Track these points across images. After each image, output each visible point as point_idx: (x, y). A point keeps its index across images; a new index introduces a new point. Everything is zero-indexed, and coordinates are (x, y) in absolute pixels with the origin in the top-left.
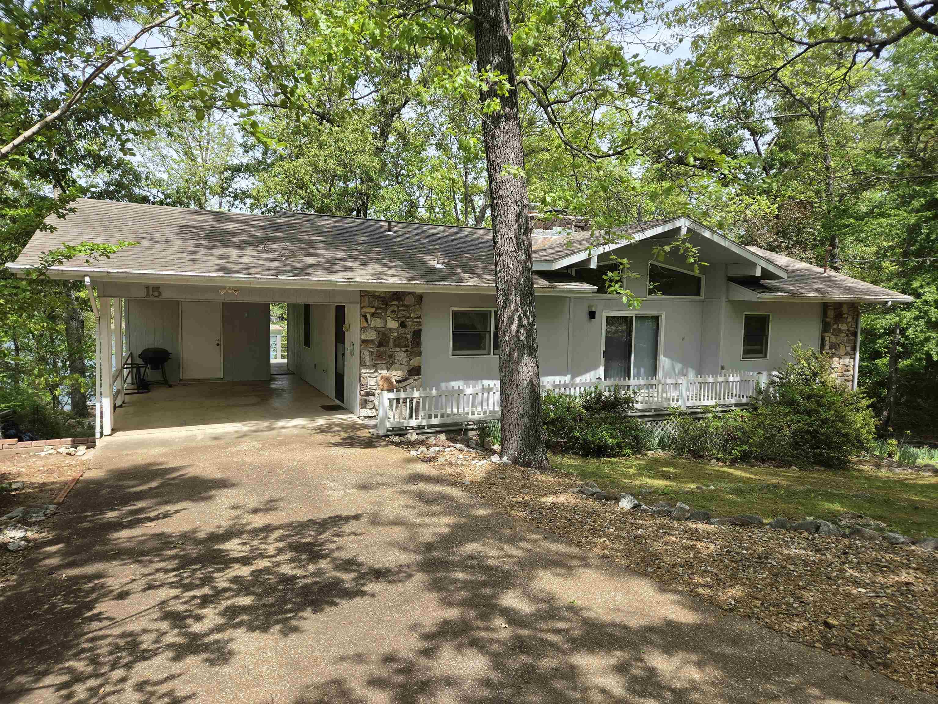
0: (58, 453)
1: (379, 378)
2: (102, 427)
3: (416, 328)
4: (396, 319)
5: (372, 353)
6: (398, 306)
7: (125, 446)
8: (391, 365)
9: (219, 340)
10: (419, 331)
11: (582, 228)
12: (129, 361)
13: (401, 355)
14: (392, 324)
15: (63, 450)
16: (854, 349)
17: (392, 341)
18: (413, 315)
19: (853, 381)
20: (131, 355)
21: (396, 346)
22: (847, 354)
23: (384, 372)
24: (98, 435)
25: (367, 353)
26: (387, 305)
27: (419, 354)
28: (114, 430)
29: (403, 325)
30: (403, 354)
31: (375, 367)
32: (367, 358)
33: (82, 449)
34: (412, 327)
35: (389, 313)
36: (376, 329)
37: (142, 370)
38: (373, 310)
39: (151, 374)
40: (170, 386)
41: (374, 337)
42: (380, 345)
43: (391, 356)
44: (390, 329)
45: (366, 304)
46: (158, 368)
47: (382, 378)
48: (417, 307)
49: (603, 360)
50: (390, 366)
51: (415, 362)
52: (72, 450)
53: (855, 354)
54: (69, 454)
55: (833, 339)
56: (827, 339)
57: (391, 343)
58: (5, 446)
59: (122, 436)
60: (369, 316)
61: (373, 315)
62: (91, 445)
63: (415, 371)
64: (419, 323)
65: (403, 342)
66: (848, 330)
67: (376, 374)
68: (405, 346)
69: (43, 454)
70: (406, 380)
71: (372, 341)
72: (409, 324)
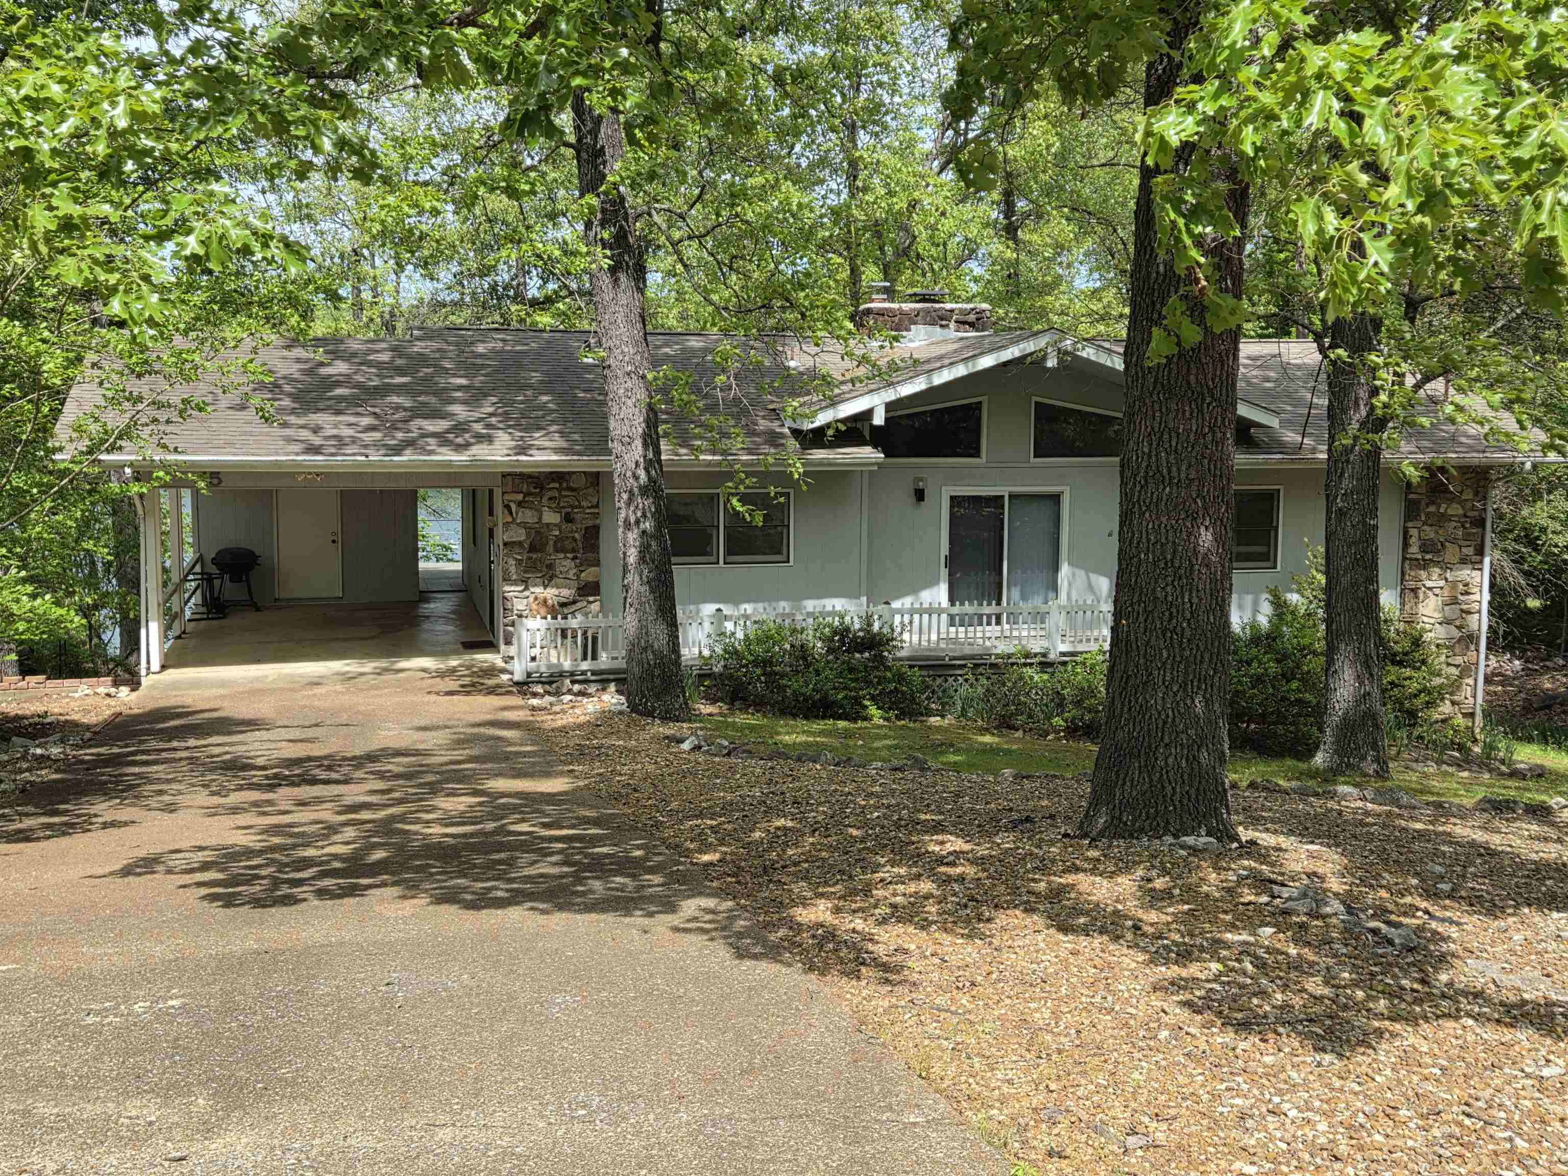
0: (96, 694)
1: (531, 599)
2: (148, 662)
3: (590, 523)
4: (558, 509)
5: (519, 562)
6: (559, 490)
7: (175, 685)
8: (551, 579)
9: (336, 534)
10: (596, 528)
11: (972, 325)
12: (198, 569)
13: (565, 565)
14: (551, 517)
15: (102, 690)
16: (1480, 552)
17: (551, 543)
18: (584, 504)
19: (1479, 612)
20: (200, 559)
21: (557, 551)
22: (1464, 561)
23: (538, 590)
24: (143, 672)
25: (512, 562)
26: (542, 488)
27: (597, 563)
28: (164, 667)
29: (568, 519)
30: (568, 563)
31: (525, 583)
32: (513, 569)
33: (124, 690)
34: (583, 520)
35: (544, 500)
36: (524, 525)
37: (217, 583)
38: (520, 497)
39: (230, 590)
40: (258, 610)
41: (523, 538)
42: (533, 549)
43: (550, 567)
44: (548, 525)
45: (509, 488)
46: (240, 581)
47: (536, 599)
48: (591, 490)
49: (944, 572)
50: (548, 579)
51: (589, 574)
52: (113, 690)
53: (1481, 562)
54: (108, 695)
55: (1430, 533)
56: (1414, 532)
57: (550, 548)
58: (32, 685)
59: (173, 674)
60: (514, 507)
61: (520, 504)
62: (135, 684)
63: (590, 589)
64: (596, 515)
65: (568, 544)
66: (1465, 516)
67: (526, 593)
68: (573, 551)
69: (77, 695)
70: (574, 602)
71: (520, 544)
72: (578, 517)
